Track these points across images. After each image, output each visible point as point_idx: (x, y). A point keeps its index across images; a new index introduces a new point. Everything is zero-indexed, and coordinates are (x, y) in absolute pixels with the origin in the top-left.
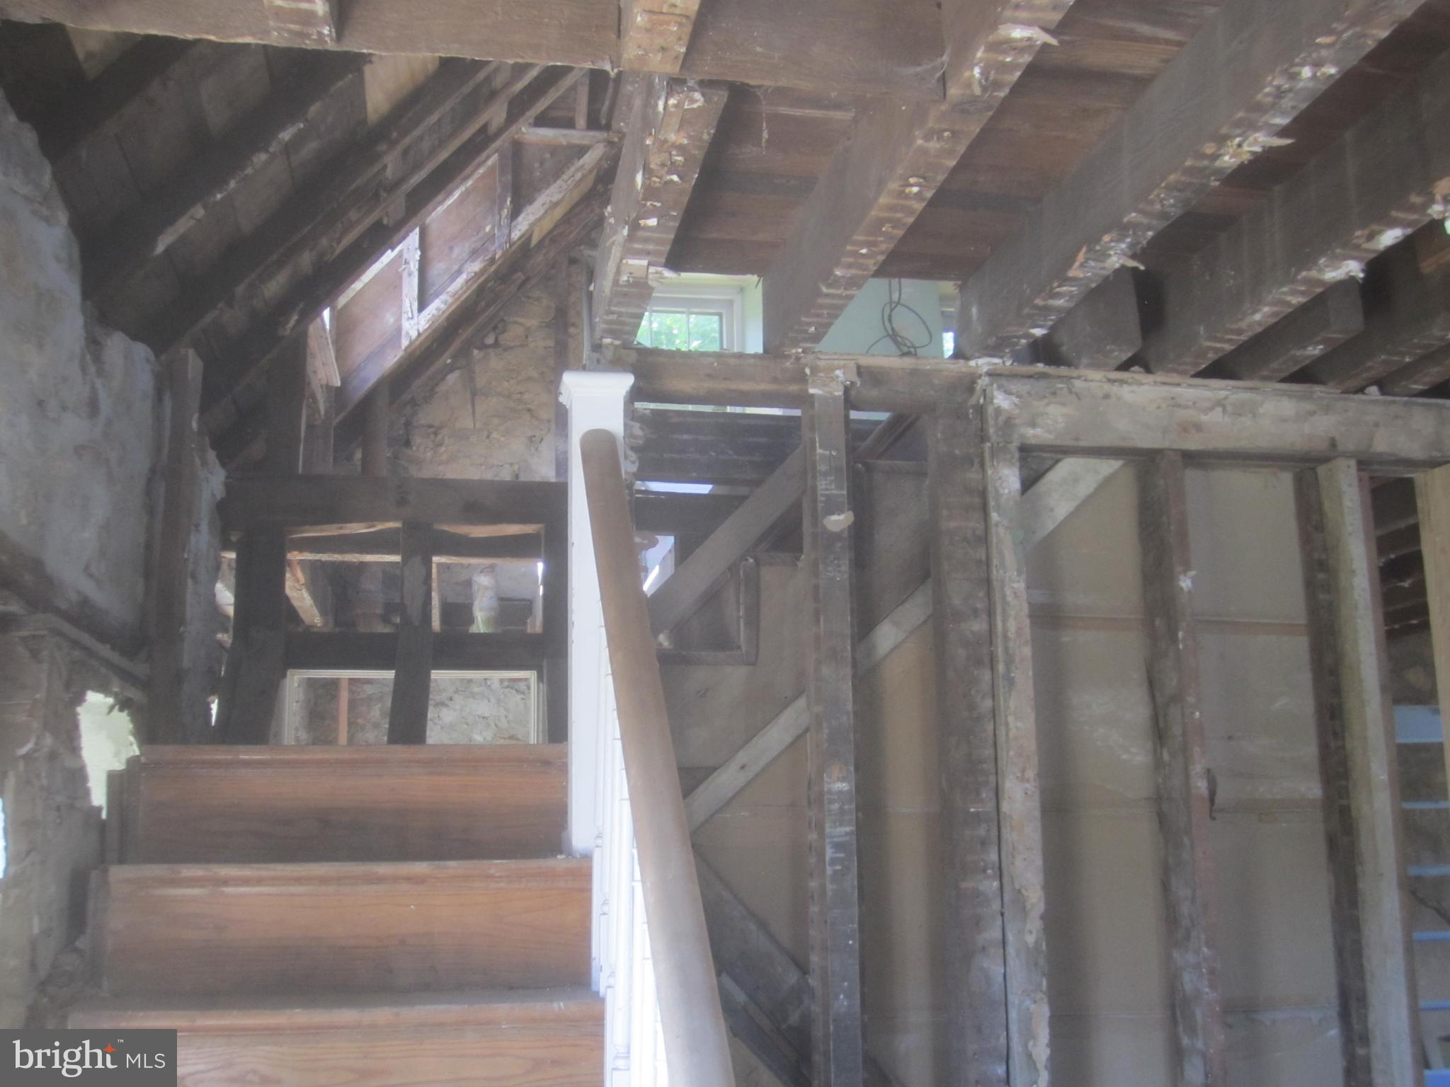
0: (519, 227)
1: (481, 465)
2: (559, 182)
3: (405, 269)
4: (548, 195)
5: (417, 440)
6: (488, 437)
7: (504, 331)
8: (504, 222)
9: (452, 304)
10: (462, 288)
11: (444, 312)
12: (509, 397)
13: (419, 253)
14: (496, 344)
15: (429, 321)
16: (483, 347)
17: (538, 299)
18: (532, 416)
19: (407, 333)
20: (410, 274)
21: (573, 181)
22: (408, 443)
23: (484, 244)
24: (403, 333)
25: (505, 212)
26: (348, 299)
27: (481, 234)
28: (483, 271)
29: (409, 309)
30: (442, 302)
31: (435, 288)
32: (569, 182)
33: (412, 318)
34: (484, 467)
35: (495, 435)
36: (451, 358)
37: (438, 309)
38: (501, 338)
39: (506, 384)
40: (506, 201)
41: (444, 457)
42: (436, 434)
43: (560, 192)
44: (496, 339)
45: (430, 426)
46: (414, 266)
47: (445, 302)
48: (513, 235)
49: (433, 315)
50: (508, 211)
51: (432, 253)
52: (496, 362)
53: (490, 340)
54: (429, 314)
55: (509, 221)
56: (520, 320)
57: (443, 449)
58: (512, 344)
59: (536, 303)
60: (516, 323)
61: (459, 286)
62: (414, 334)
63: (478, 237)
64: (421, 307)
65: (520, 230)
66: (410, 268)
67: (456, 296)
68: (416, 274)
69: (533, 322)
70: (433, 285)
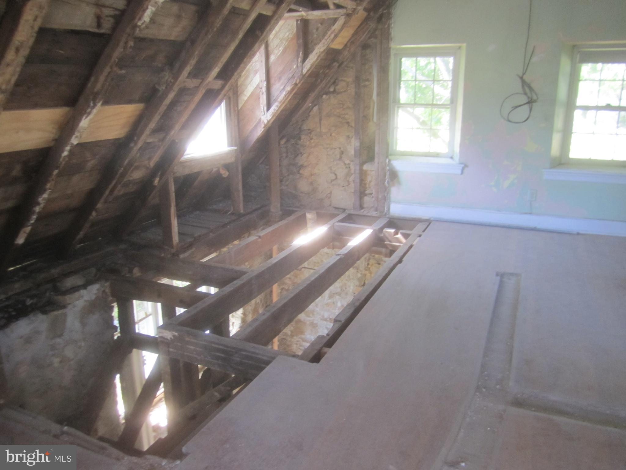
0: (306, 67)
1: (328, 148)
2: (323, 41)
3: (260, 91)
4: (318, 48)
5: (303, 137)
6: (331, 135)
7: (337, 85)
8: (300, 64)
9: (280, 106)
10: (284, 98)
11: (277, 111)
12: (339, 117)
13: (265, 83)
14: (334, 91)
15: (271, 115)
16: (327, 93)
17: (352, 68)
18: (349, 126)
19: (263, 121)
20: (263, 94)
21: (330, 39)
22: (300, 139)
23: (293, 75)
24: (262, 121)
25: (300, 60)
26: (242, 104)
27: (292, 70)
28: (292, 90)
29: (263, 111)
30: (276, 106)
31: (275, 98)
32: (328, 40)
33: (264, 114)
34: (329, 149)
35: (333, 134)
36: (311, 103)
37: (274, 110)
38: (337, 87)
39: (338, 111)
40: (300, 54)
41: (313, 145)
42: (310, 133)
43: (324, 46)
44: (335, 89)
45: (309, 130)
46: (264, 89)
47: (277, 106)
48: (303, 71)
49: (273, 113)
50: (301, 59)
51: (272, 81)
52: (334, 100)
53: (332, 89)
54: (271, 112)
55: (302, 63)
56: (344, 79)
57: (312, 141)
58: (341, 91)
59: (351, 70)
60: (342, 80)
61: (282, 98)
62: (266, 122)
63: (291, 71)
64: (268, 109)
65: (306, 68)
66: (262, 91)
67: (282, 103)
68: (265, 93)
69: (350, 80)
70: (274, 96)
